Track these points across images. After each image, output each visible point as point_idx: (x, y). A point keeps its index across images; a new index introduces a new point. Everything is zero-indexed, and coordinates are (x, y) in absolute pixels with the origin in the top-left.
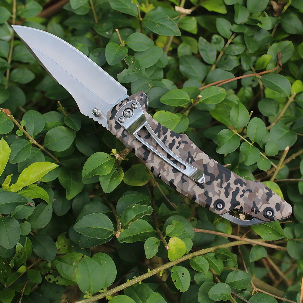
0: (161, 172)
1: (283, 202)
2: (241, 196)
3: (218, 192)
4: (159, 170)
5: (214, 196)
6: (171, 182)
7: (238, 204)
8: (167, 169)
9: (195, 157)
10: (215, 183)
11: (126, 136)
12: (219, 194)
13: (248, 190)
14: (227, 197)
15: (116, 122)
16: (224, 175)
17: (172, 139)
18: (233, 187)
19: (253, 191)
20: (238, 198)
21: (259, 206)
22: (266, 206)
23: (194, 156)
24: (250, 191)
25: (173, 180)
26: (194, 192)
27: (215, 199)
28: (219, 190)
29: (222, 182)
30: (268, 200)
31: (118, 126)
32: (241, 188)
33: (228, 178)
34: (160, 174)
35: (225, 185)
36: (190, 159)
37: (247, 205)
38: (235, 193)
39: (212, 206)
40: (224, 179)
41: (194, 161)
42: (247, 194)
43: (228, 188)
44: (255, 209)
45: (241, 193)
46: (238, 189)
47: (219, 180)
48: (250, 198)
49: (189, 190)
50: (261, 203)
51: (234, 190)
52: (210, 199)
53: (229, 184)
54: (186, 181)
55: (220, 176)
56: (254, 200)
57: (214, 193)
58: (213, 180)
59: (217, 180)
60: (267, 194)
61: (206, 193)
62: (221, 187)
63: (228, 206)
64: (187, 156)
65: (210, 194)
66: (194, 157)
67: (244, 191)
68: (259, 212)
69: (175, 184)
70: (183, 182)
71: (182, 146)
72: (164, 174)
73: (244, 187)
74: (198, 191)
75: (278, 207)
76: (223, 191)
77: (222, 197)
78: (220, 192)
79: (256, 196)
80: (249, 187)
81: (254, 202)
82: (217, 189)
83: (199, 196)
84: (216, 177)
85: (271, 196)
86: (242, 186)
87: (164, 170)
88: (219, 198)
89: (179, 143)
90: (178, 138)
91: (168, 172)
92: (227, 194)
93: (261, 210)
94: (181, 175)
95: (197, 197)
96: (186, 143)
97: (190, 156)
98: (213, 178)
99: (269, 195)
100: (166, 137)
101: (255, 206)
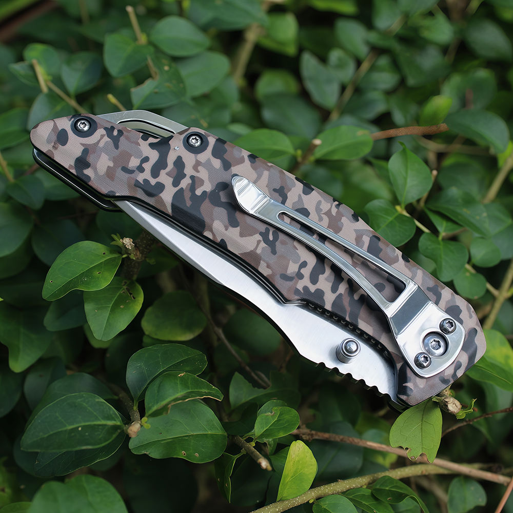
0: (334, 211)
1: (51, 148)
2: (146, 159)
3: (200, 168)
4: (340, 215)
5: (209, 160)
6: (308, 189)
7: (152, 146)
8: (322, 215)
9: (259, 242)
10: (208, 187)
11: (429, 289)
12: (197, 164)
13: (131, 172)
14: (180, 158)
16: (189, 203)
17: (318, 286)
18: (165, 178)
19: (119, 170)
20: (154, 156)
21: (106, 139)
22: (91, 140)
23: (263, 245)
24: (126, 170)
25: (306, 193)
26: (254, 168)
27: (206, 155)
28: (198, 172)
29: (193, 188)
30: (86, 151)
31: (453, 311)
32: (147, 175)
33: (179, 195)
34: (338, 206)
35: (185, 183)
36: (271, 238)
37: (133, 143)
38: (160, 165)
39: (212, 141)
40: (187, 195)
41: (261, 234)
42: (134, 163)
43: (178, 176)
44: (115, 133)
45: (148, 166)
46: (155, 174)
47: (199, 192)
48: (127, 156)
49: (266, 174)
50: (101, 144)
51: (163, 173)
52: (217, 153)
53: (176, 183)
54: (275, 190)
55: (198, 200)
56: (117, 152)
57: (208, 165)
58: (212, 192)
59: (205, 192)
60: (87, 165)
61: (227, 166)
62: (192, 177)
63: (177, 143)
64: (278, 243)
65: (217, 163)
66: (262, 242)
67: (141, 169)
68: (106, 129)
69: (299, 186)
70: (282, 188)
71: (292, 268)
72: (327, 205)
73: (141, 178)
74: (244, 169)
75: (62, 138)
76: (189, 171)
77: (189, 159)
78: (195, 168)
79: (114, 160)
80: (129, 179)
81: (117, 147)
82: (203, 174)
83: (241, 161)
84: (207, 200)
85: (78, 160)
86: (146, 181)
87: (328, 213)
88: (196, 157)
89: (300, 276)
90: (306, 288)
91: (318, 209)
92: (179, 163)
93: (100, 132)
94: (289, 203)
95: (246, 159)
96: (285, 277)
97: (272, 245)
98: (213, 197)
99: (82, 162)
100: (334, 289)
101: (116, 141)
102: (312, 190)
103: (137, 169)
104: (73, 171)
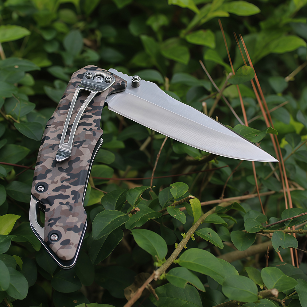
0: (52, 126)
1: (74, 246)
2: (61, 203)
3: (55, 181)
4: (54, 123)
5: (49, 179)
6: (46, 138)
7: (51, 204)
8: (57, 129)
9: (82, 147)
10: (64, 175)
11: (75, 86)
12: (53, 182)
13: (71, 206)
14: (53, 190)
15: (84, 73)
16: (76, 179)
17: (92, 122)
18: (68, 192)
19: (72, 212)
20: (57, 202)
21: (57, 223)
22: (61, 230)
23: (83, 145)
24: (71, 208)
25: (48, 138)
26: (45, 160)
27: (47, 181)
28: (58, 181)
29: (67, 180)
30: (69, 229)
31: (81, 77)
32: (70, 200)
33: (75, 184)
34: (49, 125)
35: (65, 184)
36: (78, 144)
37: (54, 212)
38: (61, 197)
39: (37, 181)
40: (72, 181)
41: (78, 148)
42: (65, 207)
43: (64, 187)
44: (52, 221)
45: (64, 201)
46: (68, 197)
47: (69, 177)
48: (63, 212)
49: (45, 155)
50: (62, 224)
51: (65, 194)
52: (44, 177)
53: (69, 187)
54: (53, 149)
55: (73, 176)
56: (63, 217)
57: (52, 178)
58: (66, 172)
59: (67, 175)
60: (76, 226)
61: (49, 171)
62: (62, 182)
63: (45, 195)
64: (80, 141)
65: (49, 175)
67: (68, 203)
68: (51, 226)
70: (50, 147)
71: (89, 133)
72: (51, 129)
73: (72, 202)
74: (48, 164)
75: (66, 243)
76: (59, 184)
77: (52, 187)
79: (68, 216)
80: (75, 206)
81: (60, 218)
82: (58, 178)
83: (44, 166)
84: (71, 172)
85: (75, 232)
86: (73, 199)
87: (55, 127)
88: (50, 184)
89: (91, 129)
91: (55, 131)
92: (56, 190)
93: (54, 228)
94: (57, 142)
95: (40, 165)
96: (94, 134)
97: (81, 143)
98: (68, 171)
99: (75, 229)
100: (91, 117)
101: (56, 220)
102: (45, 136)
103: (68, 205)
104: (81, 232)
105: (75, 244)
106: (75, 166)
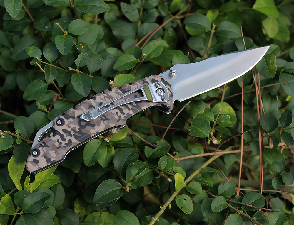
0: (105, 95)
1: (38, 167)
2: (58, 140)
3: (70, 126)
4: (107, 94)
5: (68, 121)
6: (94, 98)
7: (54, 136)
8: (105, 99)
9: (103, 122)
10: (77, 127)
11: (143, 83)
12: (68, 125)
13: (60, 147)
14: (63, 130)
15: (157, 81)
16: (80, 135)
17: (126, 113)
18: (68, 138)
19: (57, 150)
20: (58, 137)
21: (44, 148)
22: (42, 153)
23: (105, 121)
24: (58, 148)
25: (95, 99)
26: (79, 110)
27: (66, 121)
29: (75, 131)
30: (45, 157)
31: (153, 81)
32: (63, 143)
33: (76, 137)
34: (104, 93)
35: (72, 133)
36: (104, 118)
37: (50, 141)
38: (62, 137)
39: (62, 117)
40: (77, 134)
41: (101, 120)
42: (57, 144)
43: (69, 133)
44: (43, 145)
45: (61, 141)
46: (65, 140)
47: (78, 130)
48: (54, 145)
49: (82, 107)
50: (45, 151)
51: (65, 137)
52: (68, 118)
53: (71, 136)
54: (89, 108)
55: (80, 132)
56: (50, 148)
57: (70, 123)
58: (80, 126)
59: (79, 129)
60: (50, 159)
61: (73, 117)
62: (72, 130)
63: (57, 128)
64: (107, 117)
65: (71, 120)
67: (61, 143)
68: (40, 147)
69: (92, 100)
70: (90, 105)
71: (117, 117)
72: (102, 96)
73: (63, 145)
74: (77, 113)
75: (36, 162)
76: (69, 129)
77: (64, 127)
78: (69, 127)
79: (53, 150)
80: (62, 148)
81: (49, 147)
82: (72, 126)
83: (74, 112)
84: (82, 129)
85: (47, 161)
86: (65, 144)
87: (105, 97)
88: (65, 125)
89: (120, 117)
90: (124, 117)
91: (102, 99)
92: (65, 131)
93: (40, 149)
94: (95, 106)
95: (74, 110)
96: (118, 121)
97: (106, 119)
98: (82, 127)
99: (48, 160)
100: (129, 109)
101: (46, 146)
102: (95, 97)
103: (60, 144)
104: (49, 164)
105: (39, 167)
106: (88, 128)
